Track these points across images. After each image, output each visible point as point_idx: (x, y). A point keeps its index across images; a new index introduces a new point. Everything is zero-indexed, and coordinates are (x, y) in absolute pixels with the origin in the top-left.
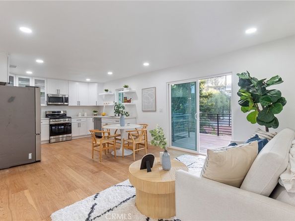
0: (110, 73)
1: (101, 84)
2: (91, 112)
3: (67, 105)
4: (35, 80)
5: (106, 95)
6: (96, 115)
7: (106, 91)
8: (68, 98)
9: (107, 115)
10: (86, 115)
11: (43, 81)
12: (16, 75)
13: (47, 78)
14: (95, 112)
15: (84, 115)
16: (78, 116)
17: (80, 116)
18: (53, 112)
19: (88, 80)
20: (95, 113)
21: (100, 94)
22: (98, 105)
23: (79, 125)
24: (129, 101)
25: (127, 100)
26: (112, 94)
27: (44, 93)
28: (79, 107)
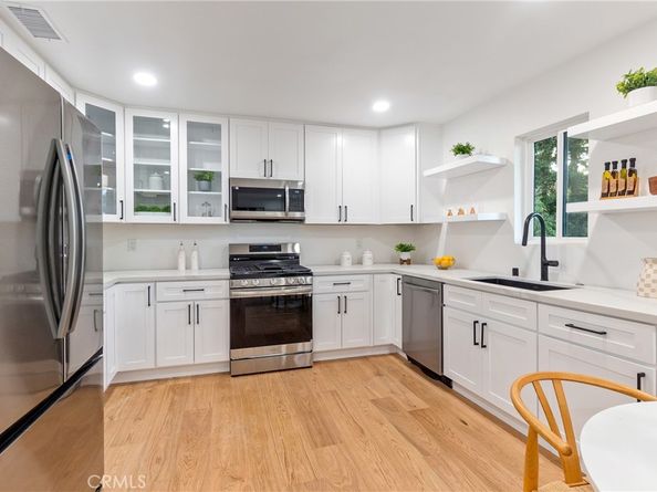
1: (431, 130)
2: (388, 248)
3: (301, 221)
4: (190, 125)
5: (454, 177)
6: (408, 262)
7: (463, 150)
8: (302, 191)
9: (461, 267)
10: (368, 265)
11: (216, 130)
12: (124, 106)
13: (229, 116)
14: (404, 248)
15: (360, 262)
16: (338, 263)
17: (347, 266)
18: (252, 248)
20: (405, 256)
21: (427, 173)
22: (416, 221)
23: (342, 306)
26: (495, 160)
27: (219, 174)
28: (342, 228)
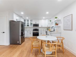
0: (47, 13)
3: (38, 27)
4: (30, 20)
7: (50, 21)
10: (44, 30)
11: (32, 20)
12: (26, 19)
14: (47, 29)
17: (42, 30)
19: (44, 18)
21: (48, 23)
23: (41, 33)
24: (57, 25)
25: (57, 24)
27: (32, 23)
